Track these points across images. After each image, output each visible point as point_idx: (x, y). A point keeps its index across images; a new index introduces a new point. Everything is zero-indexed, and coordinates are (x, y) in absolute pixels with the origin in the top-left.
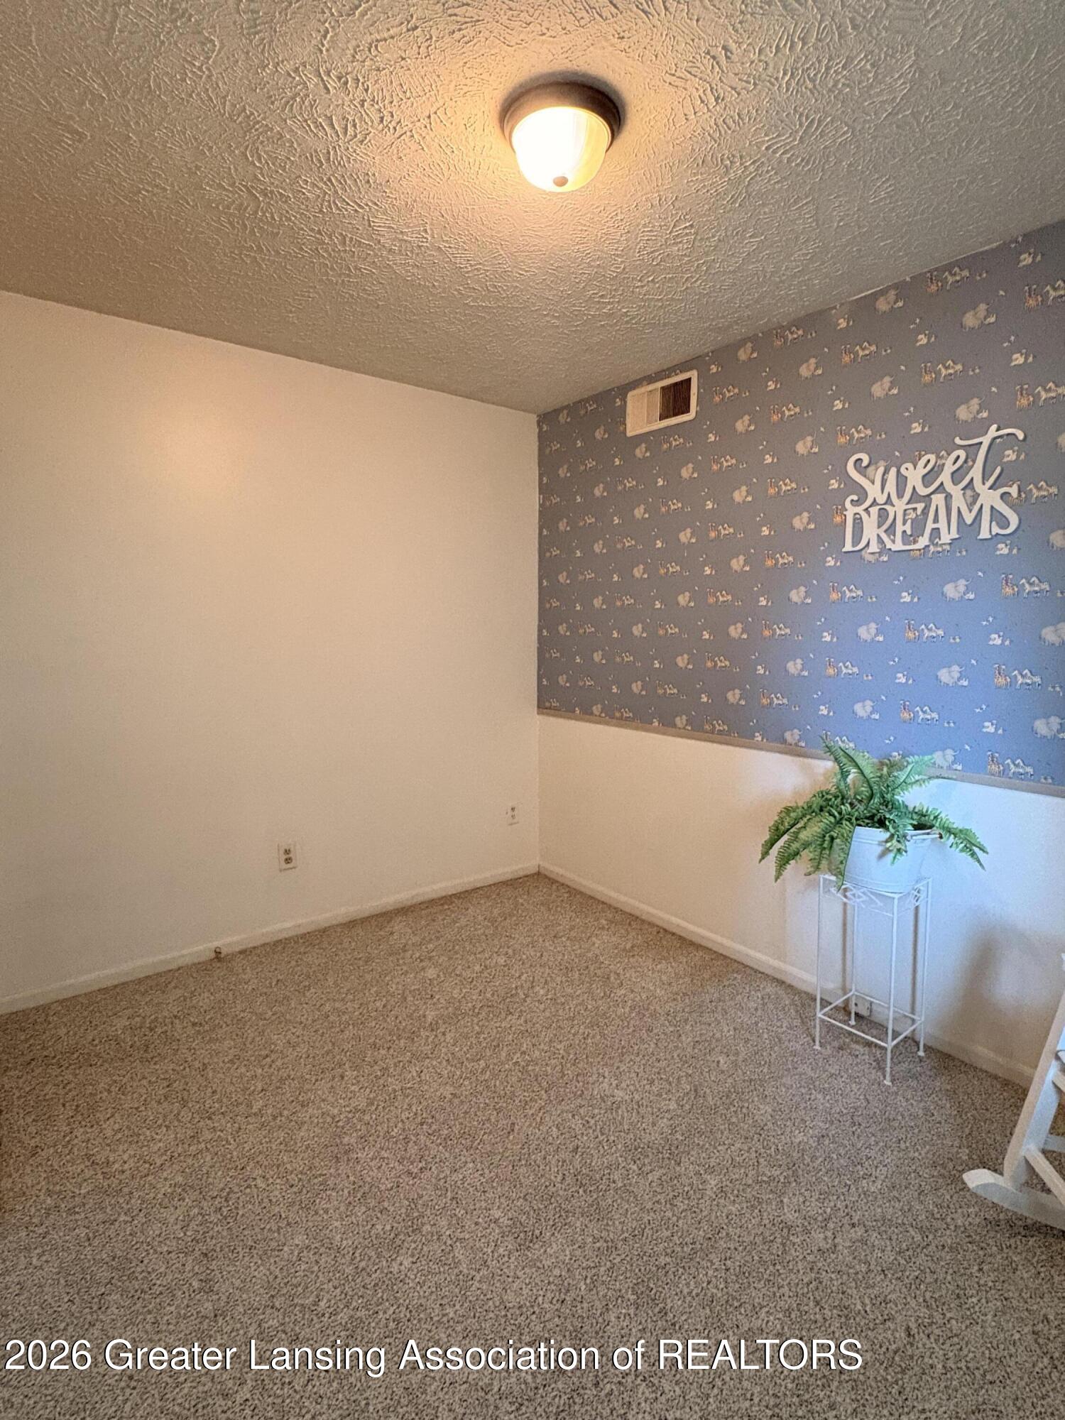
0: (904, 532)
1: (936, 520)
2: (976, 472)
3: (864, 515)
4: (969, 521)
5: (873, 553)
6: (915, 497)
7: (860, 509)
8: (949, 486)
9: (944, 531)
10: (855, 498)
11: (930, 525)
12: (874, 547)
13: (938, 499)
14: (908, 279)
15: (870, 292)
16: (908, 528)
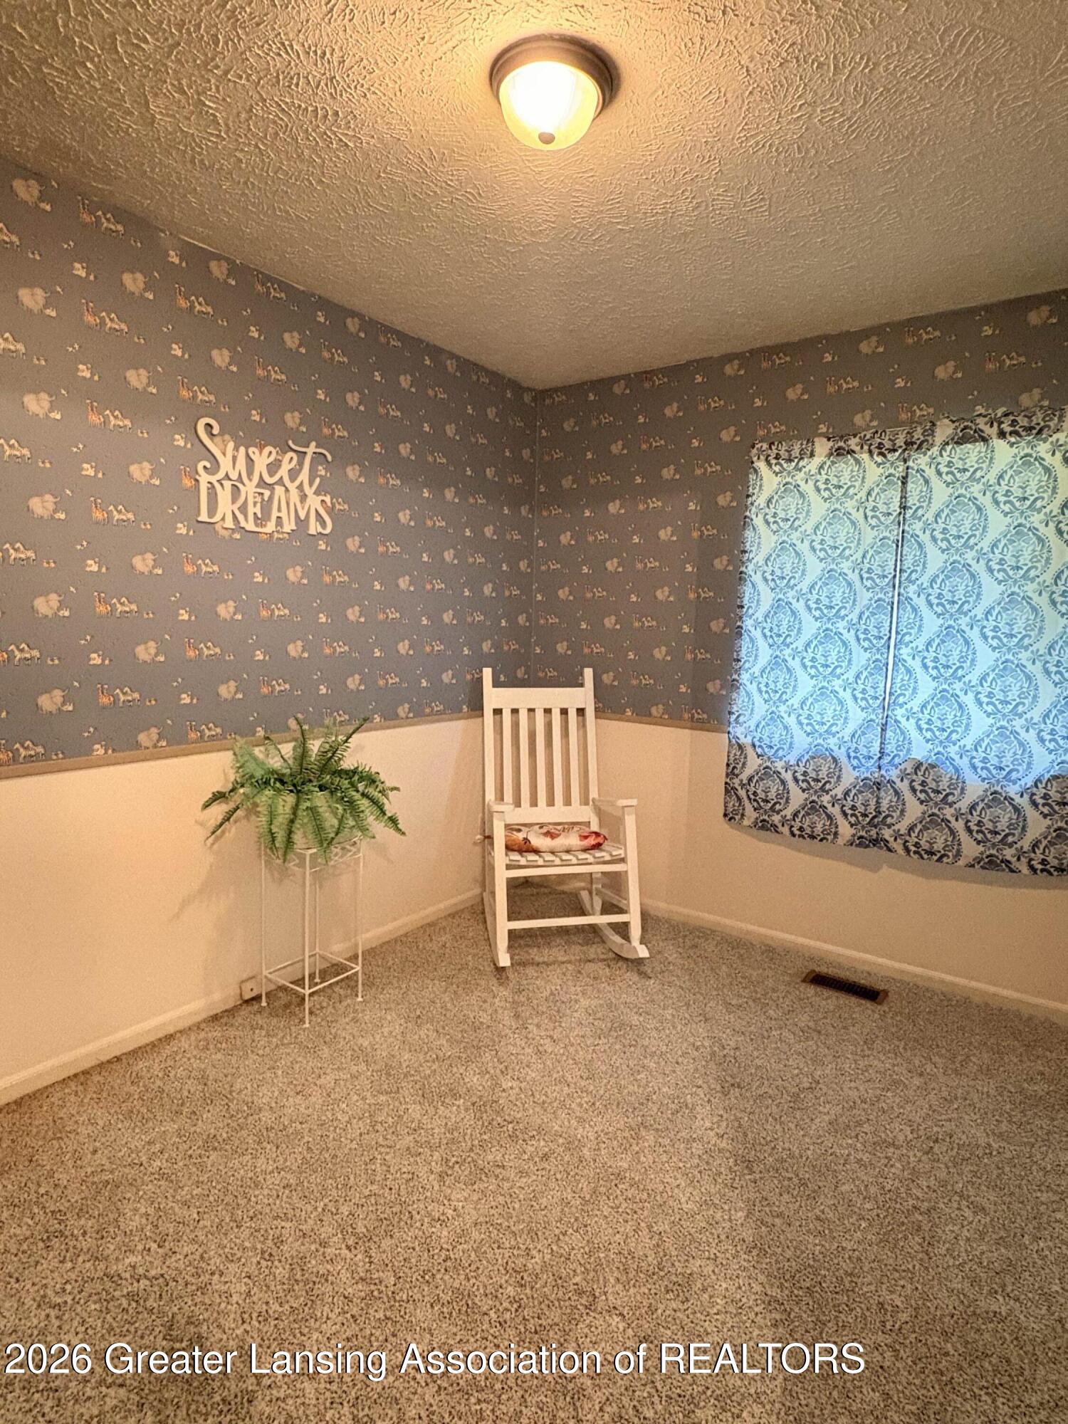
0: (255, 514)
1: (279, 510)
2: (304, 476)
3: (217, 486)
4: (302, 517)
5: (226, 529)
6: (262, 483)
7: (214, 479)
8: (286, 480)
9: (285, 519)
10: (208, 465)
11: (275, 514)
12: (229, 523)
13: (279, 490)
14: (238, 262)
15: (201, 245)
16: (258, 510)
